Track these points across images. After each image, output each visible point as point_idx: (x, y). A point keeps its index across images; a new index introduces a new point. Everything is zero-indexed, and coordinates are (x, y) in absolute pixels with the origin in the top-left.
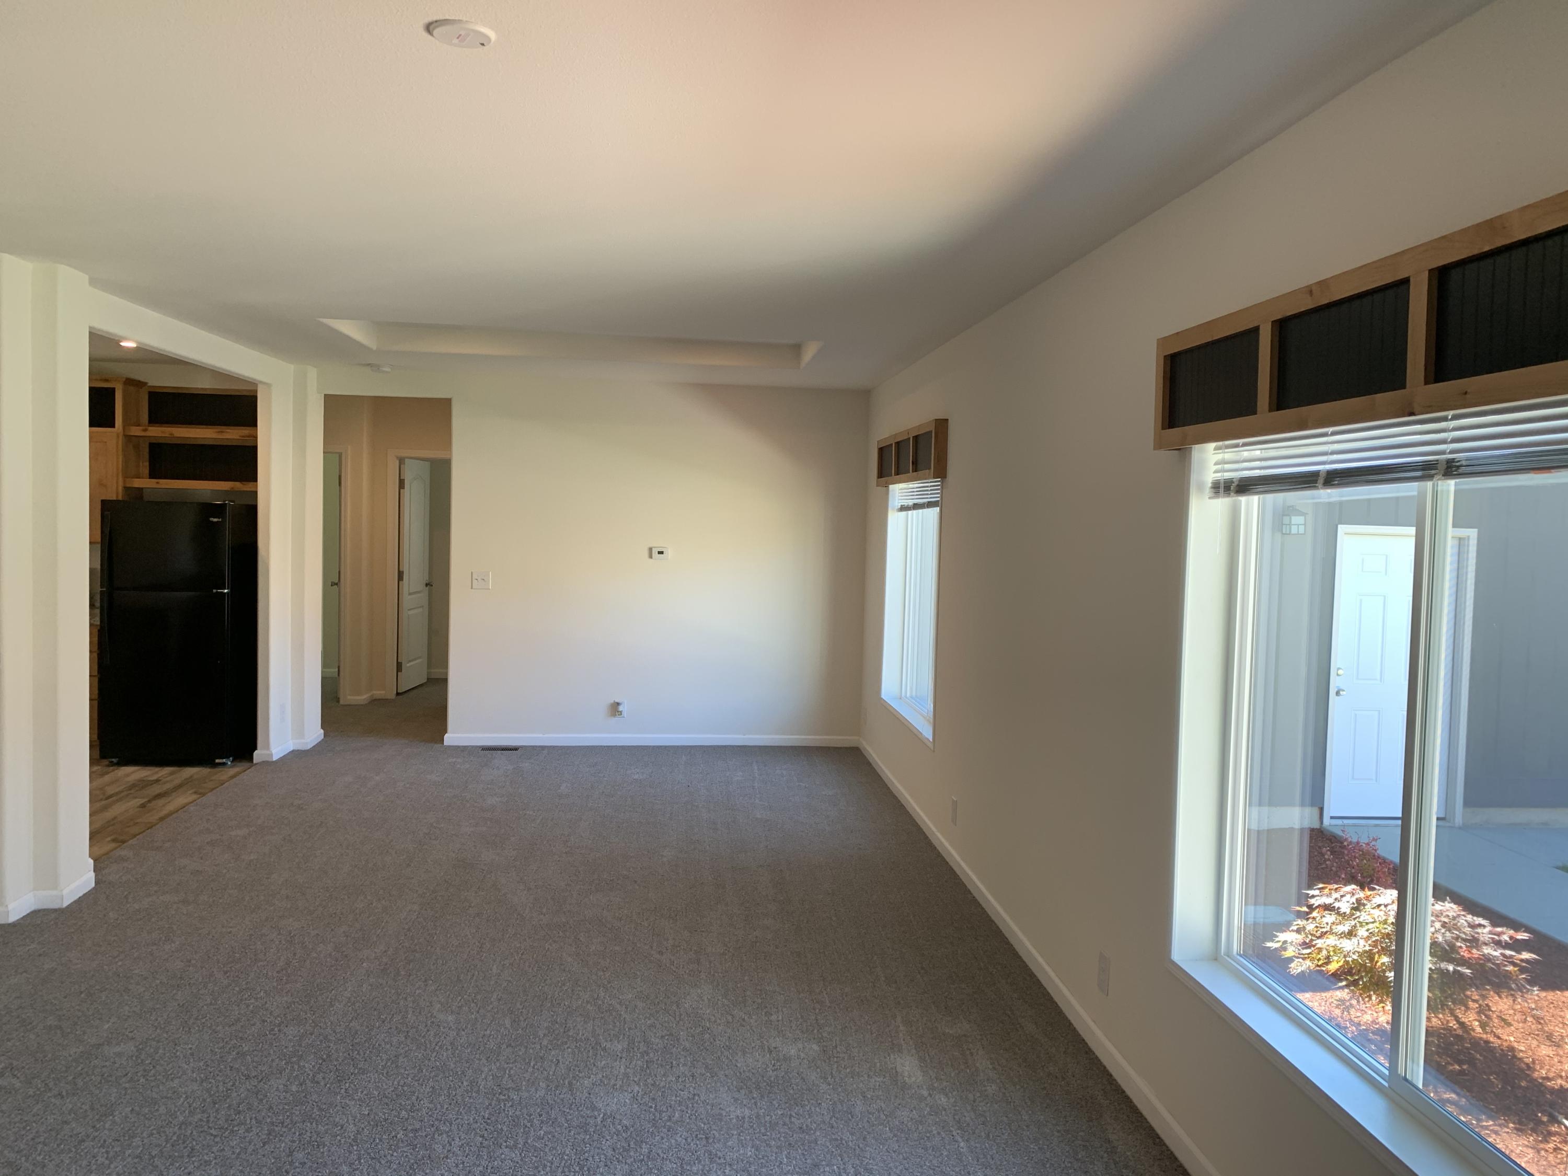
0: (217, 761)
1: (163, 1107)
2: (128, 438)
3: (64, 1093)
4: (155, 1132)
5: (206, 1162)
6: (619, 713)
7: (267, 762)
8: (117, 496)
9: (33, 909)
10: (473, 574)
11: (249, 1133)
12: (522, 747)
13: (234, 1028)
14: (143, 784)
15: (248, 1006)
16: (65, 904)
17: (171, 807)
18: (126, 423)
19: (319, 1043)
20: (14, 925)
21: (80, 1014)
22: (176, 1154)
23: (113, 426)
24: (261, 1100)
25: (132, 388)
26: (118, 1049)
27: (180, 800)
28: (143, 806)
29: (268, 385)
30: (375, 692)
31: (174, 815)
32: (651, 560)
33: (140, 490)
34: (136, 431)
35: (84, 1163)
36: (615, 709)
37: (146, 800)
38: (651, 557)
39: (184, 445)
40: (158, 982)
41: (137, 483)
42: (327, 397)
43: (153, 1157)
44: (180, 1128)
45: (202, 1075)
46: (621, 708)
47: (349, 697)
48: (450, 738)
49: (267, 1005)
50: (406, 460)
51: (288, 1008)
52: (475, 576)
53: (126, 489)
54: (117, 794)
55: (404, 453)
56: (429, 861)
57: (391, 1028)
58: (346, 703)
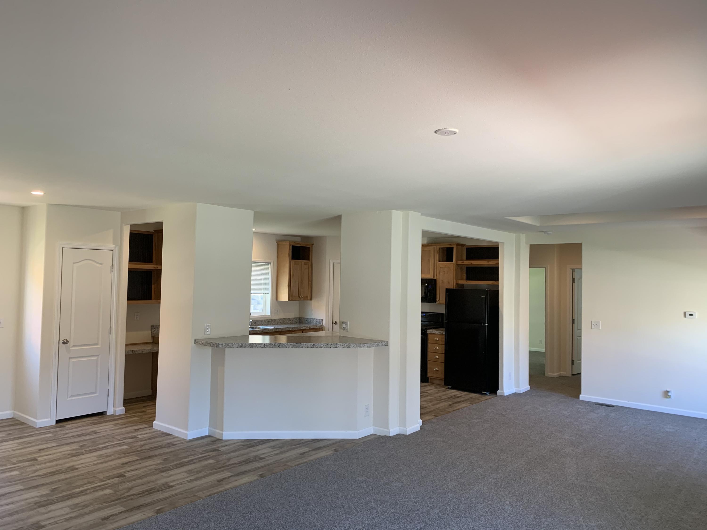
0: (483, 392)
1: (399, 507)
2: (458, 265)
3: (375, 493)
4: (392, 513)
5: (401, 528)
6: (669, 396)
7: (502, 396)
8: (453, 287)
9: (399, 433)
10: (592, 322)
11: (418, 524)
12: (616, 406)
13: (434, 488)
14: (455, 397)
15: (442, 482)
16: (408, 434)
17: (459, 407)
18: (456, 261)
19: (457, 502)
20: (391, 437)
21: (392, 470)
22: (394, 522)
23: (453, 261)
24: (428, 515)
25: (460, 247)
26: (396, 484)
27: (463, 405)
28: (450, 405)
29: (503, 243)
30: (562, 373)
31: (458, 410)
32: (685, 318)
33: (463, 285)
34: (460, 263)
35: (369, 515)
36: (666, 394)
37: (452, 403)
38: (685, 316)
39: (477, 267)
40: (420, 466)
41: (461, 282)
42: (531, 246)
43: (387, 521)
44: (400, 515)
45: (415, 501)
46: (669, 394)
47: (549, 374)
48: (582, 397)
49: (448, 484)
50: (575, 270)
51: (455, 487)
52: (593, 323)
53: (457, 284)
54: (446, 399)
55: (574, 267)
56: (541, 446)
57: (485, 505)
58: (548, 376)
